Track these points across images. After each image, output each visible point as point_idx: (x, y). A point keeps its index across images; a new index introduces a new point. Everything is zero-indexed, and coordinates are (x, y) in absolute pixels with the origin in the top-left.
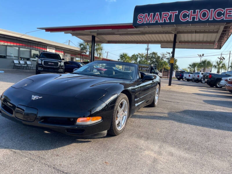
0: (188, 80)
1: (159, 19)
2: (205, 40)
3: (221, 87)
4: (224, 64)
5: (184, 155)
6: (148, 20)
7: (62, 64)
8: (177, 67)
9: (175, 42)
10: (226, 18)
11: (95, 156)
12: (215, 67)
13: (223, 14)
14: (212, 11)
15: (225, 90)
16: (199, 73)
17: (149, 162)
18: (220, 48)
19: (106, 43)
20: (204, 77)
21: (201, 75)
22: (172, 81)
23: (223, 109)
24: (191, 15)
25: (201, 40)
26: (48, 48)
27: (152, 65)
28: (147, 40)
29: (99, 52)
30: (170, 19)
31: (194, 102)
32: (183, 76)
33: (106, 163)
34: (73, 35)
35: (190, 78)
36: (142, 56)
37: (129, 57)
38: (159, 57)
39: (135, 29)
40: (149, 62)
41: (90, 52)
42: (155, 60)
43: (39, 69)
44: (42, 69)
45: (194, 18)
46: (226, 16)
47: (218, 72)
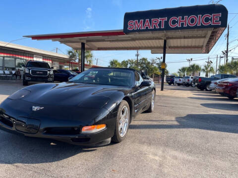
0: (179, 84)
1: (149, 25)
2: (193, 45)
3: (211, 90)
4: (212, 68)
5: (188, 158)
6: (139, 26)
7: (52, 72)
8: (167, 72)
9: (165, 48)
10: (213, 23)
11: (101, 165)
12: (204, 70)
13: (211, 20)
14: (200, 16)
15: (216, 93)
16: (189, 78)
17: (155, 167)
18: (208, 53)
19: (96, 50)
20: (195, 81)
21: (191, 79)
22: (164, 86)
23: (216, 111)
24: (180, 21)
25: (190, 45)
26: (35, 57)
27: (143, 71)
28: (137, 46)
29: (89, 59)
30: (160, 25)
31: (188, 105)
32: (174, 81)
33: (113, 170)
34: (61, 42)
35: (181, 82)
36: (132, 62)
37: (119, 64)
38: (149, 63)
39: (126, 36)
40: (140, 67)
41: (79, 60)
42: (145, 66)
43: (27, 78)
44: (30, 79)
45: (182, 24)
46: (213, 22)
47: (207, 75)
